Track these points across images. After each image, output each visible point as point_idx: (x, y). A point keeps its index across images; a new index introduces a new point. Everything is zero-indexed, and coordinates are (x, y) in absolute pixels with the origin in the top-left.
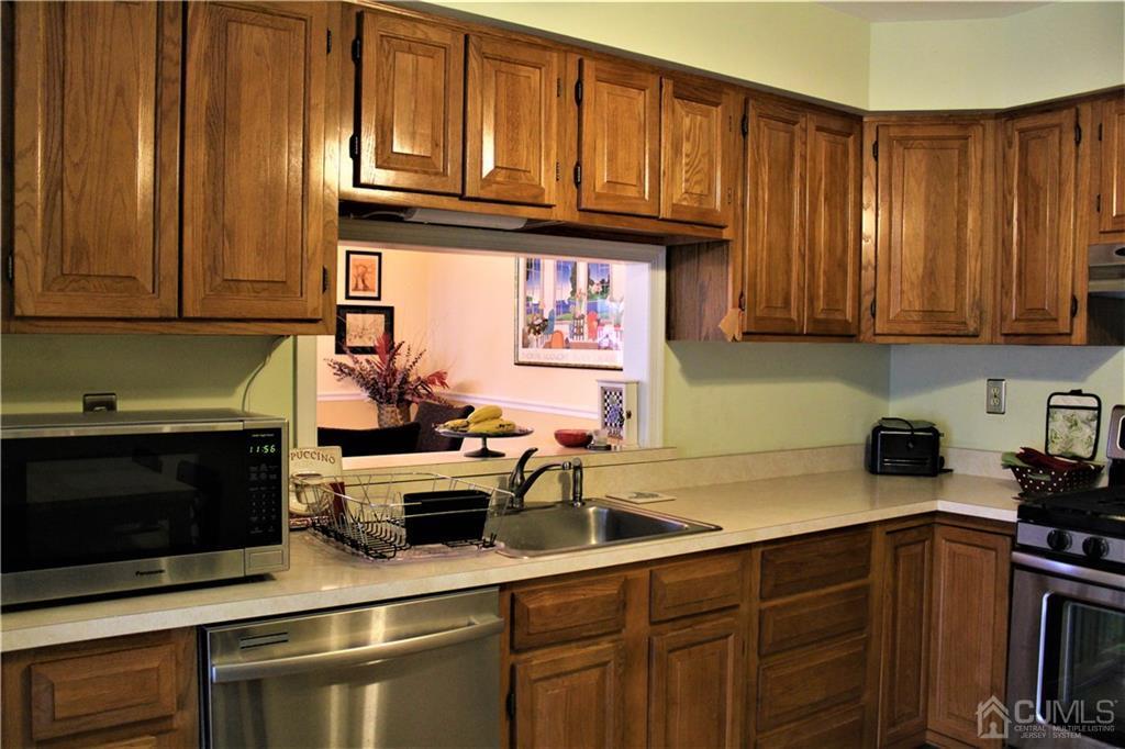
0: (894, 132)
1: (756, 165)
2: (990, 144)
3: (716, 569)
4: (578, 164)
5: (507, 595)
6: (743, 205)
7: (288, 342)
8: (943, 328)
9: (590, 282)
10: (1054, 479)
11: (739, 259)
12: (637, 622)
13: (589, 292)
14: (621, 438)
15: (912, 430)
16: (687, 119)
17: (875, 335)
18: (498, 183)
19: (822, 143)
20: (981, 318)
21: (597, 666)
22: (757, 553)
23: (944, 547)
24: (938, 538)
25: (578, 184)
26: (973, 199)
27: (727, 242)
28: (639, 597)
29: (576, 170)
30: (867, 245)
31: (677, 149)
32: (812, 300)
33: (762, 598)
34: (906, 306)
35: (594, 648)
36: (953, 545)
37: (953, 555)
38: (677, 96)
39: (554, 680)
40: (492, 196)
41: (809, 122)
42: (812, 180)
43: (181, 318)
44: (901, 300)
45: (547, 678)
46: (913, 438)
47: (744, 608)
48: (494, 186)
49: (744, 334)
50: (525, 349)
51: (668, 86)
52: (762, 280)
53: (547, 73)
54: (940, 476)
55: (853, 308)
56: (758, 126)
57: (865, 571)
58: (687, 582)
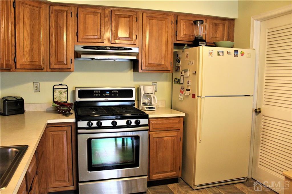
15: (17, 100)
23: (49, 133)
34: (25, 59)
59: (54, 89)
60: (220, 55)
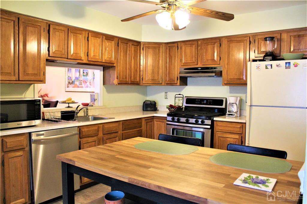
0: (146, 45)
1: (120, 52)
2: (164, 48)
3: (114, 125)
4: (88, 52)
5: (79, 128)
6: (118, 59)
7: (33, 85)
8: (155, 83)
9: (84, 73)
10: (175, 110)
11: (117, 70)
12: (101, 134)
13: (83, 75)
14: (95, 104)
15: (151, 102)
16: (107, 44)
17: (143, 84)
18: (74, 56)
19: (133, 48)
20: (162, 80)
21: (94, 141)
22: (121, 123)
23: (156, 122)
24: (154, 121)
25: (88, 56)
26: (161, 58)
27: (115, 66)
28: (101, 129)
29: (87, 53)
30: (142, 67)
31: (106, 49)
32: (131, 78)
33: (123, 131)
34: (149, 78)
35: (93, 138)
36: (157, 122)
37: (157, 124)
38: (106, 39)
39: (87, 144)
40: (73, 58)
41: (131, 43)
42: (131, 55)
43: (19, 80)
44: (147, 77)
45: (86, 143)
46: (151, 104)
47: (119, 132)
48: (73, 57)
49: (118, 84)
50: (68, 88)
51: (104, 37)
52: (121, 73)
53: (82, 35)
54: (156, 111)
55: (139, 79)
56: (121, 44)
57: (141, 127)
58: (109, 127)
59: (175, 97)
60: (268, 68)
